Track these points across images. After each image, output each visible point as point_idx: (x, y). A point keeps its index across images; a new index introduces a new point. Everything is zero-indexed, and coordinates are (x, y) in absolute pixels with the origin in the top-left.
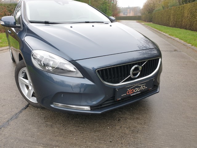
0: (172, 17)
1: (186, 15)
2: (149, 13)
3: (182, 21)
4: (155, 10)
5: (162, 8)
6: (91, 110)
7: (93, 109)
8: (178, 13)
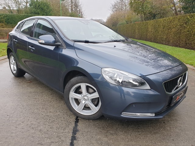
0: (137, 31)
1: (150, 30)
2: (112, 26)
3: (147, 35)
4: (118, 24)
5: (125, 22)
6: (156, 116)
7: (157, 115)
8: (142, 27)
